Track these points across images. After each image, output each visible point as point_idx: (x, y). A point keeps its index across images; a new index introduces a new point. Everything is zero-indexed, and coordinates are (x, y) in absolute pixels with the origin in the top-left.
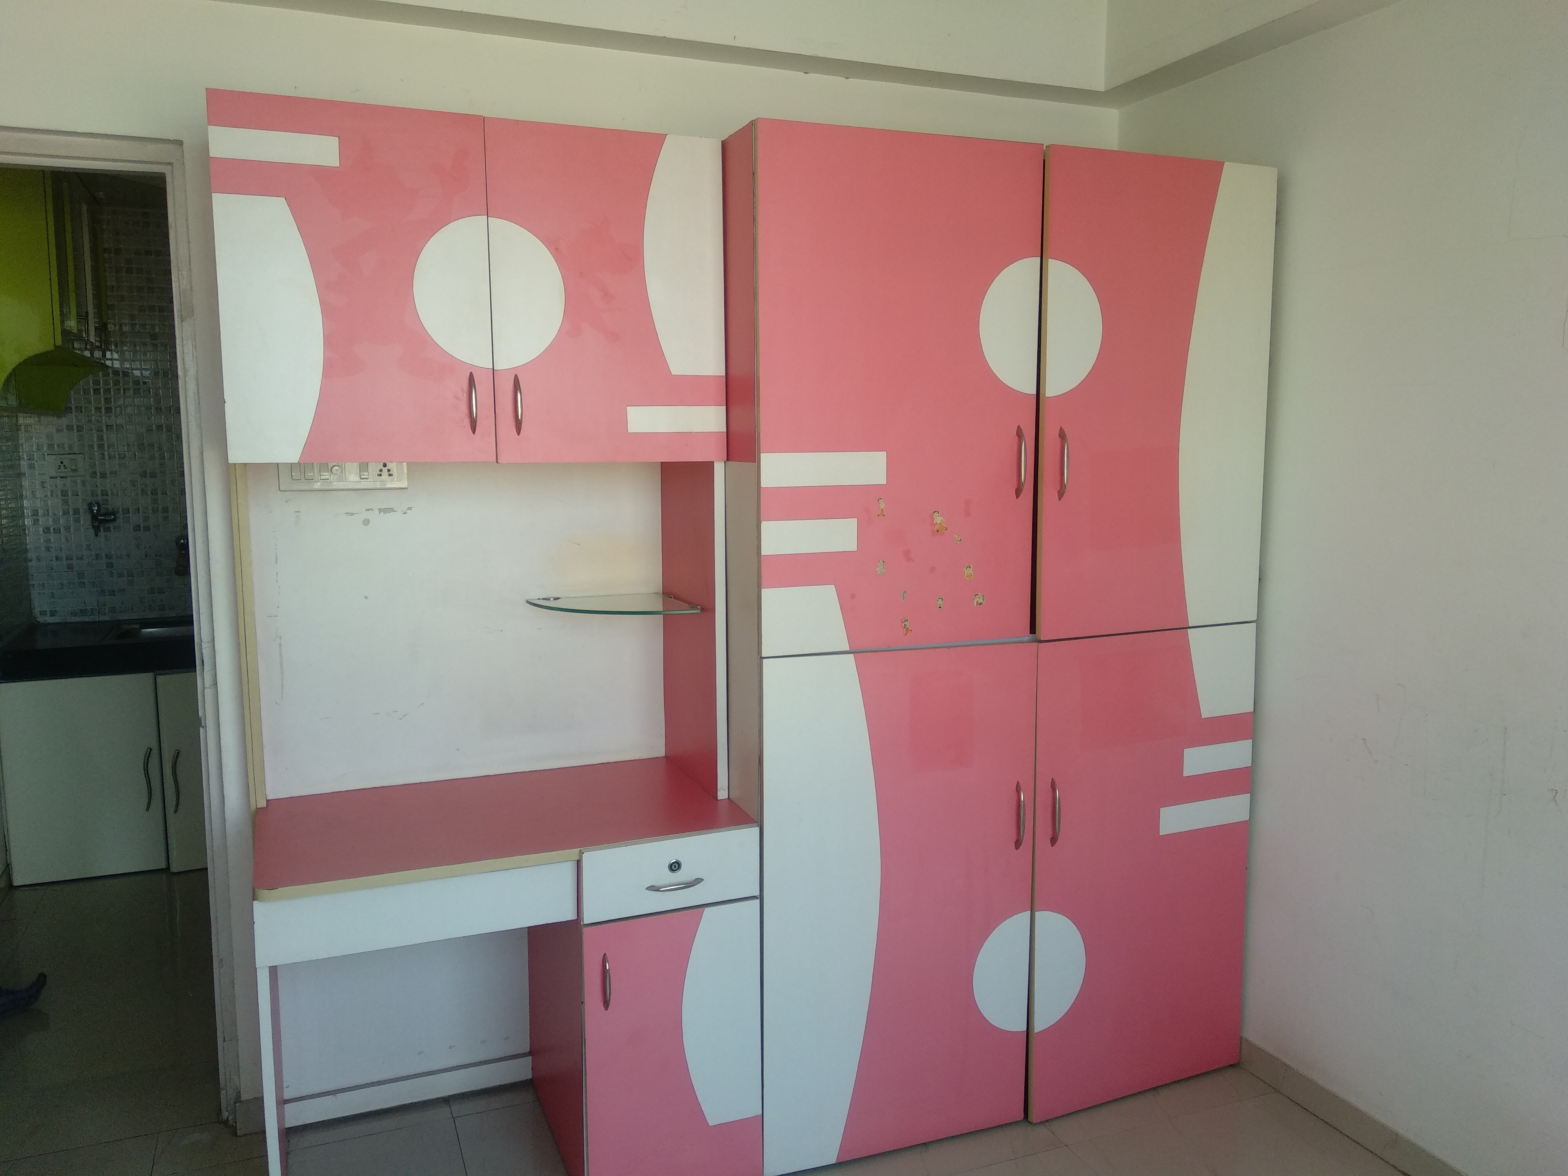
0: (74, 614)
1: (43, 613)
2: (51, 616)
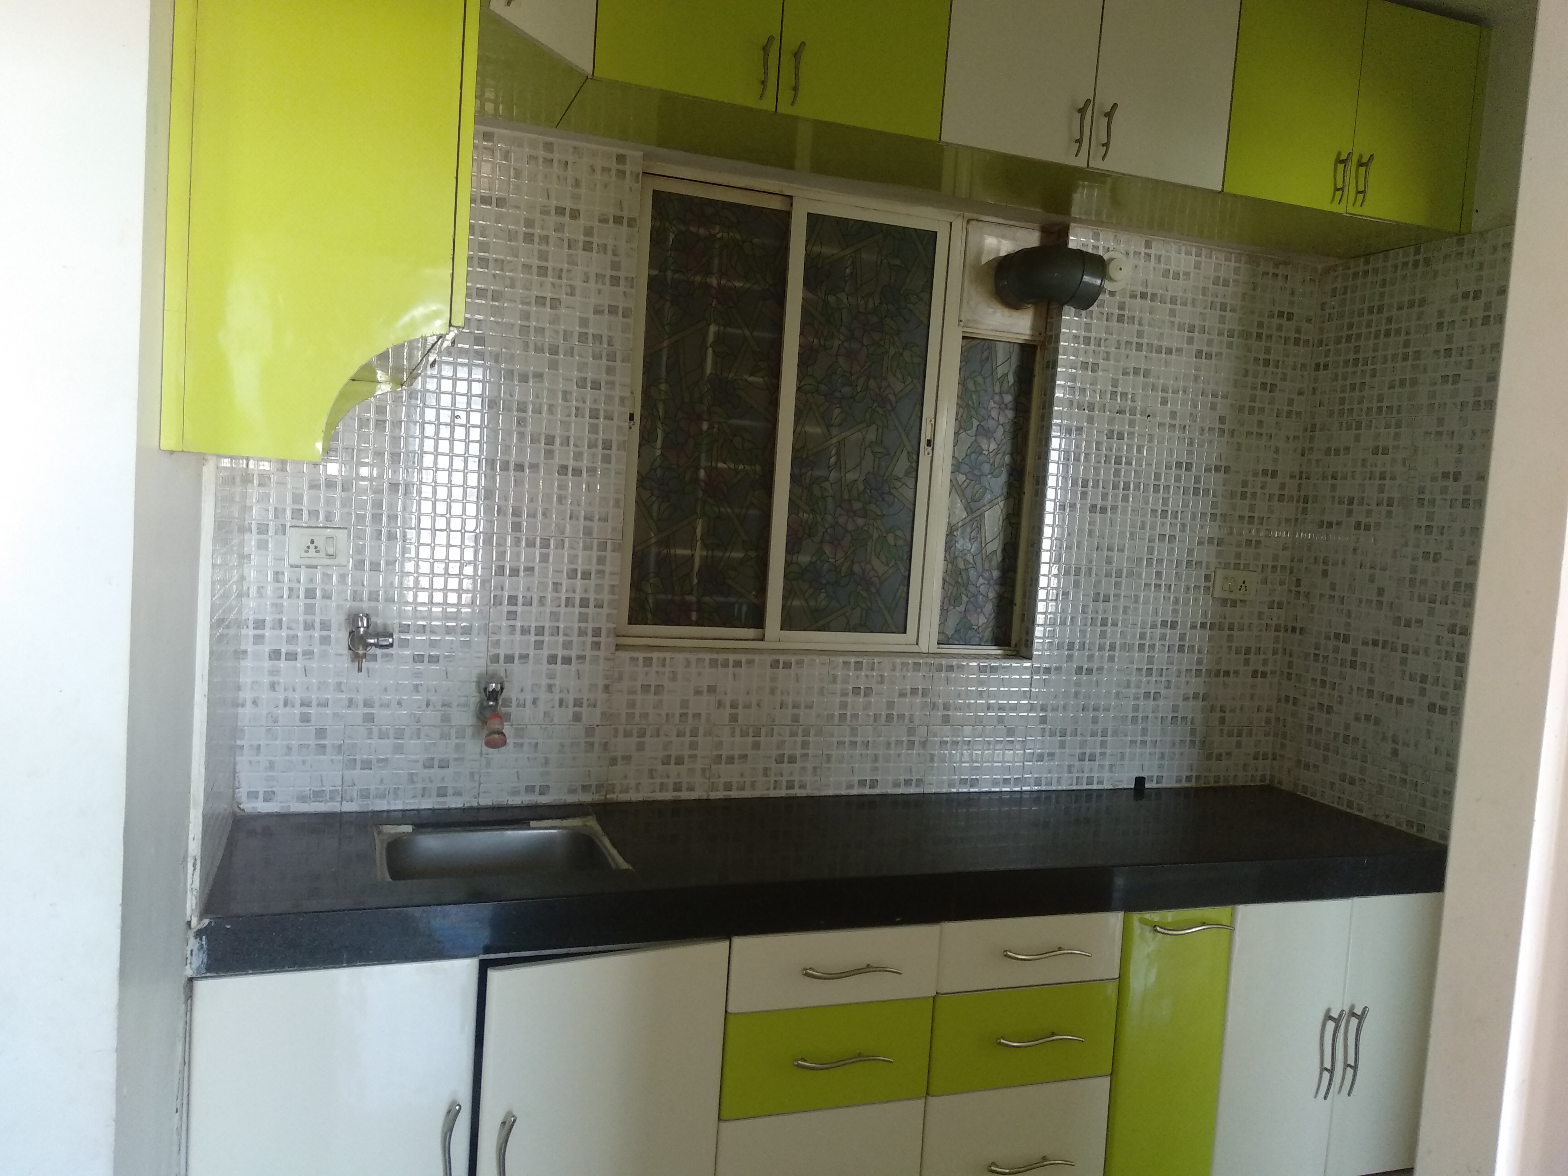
0: (302, 798)
1: (252, 795)
2: (265, 800)
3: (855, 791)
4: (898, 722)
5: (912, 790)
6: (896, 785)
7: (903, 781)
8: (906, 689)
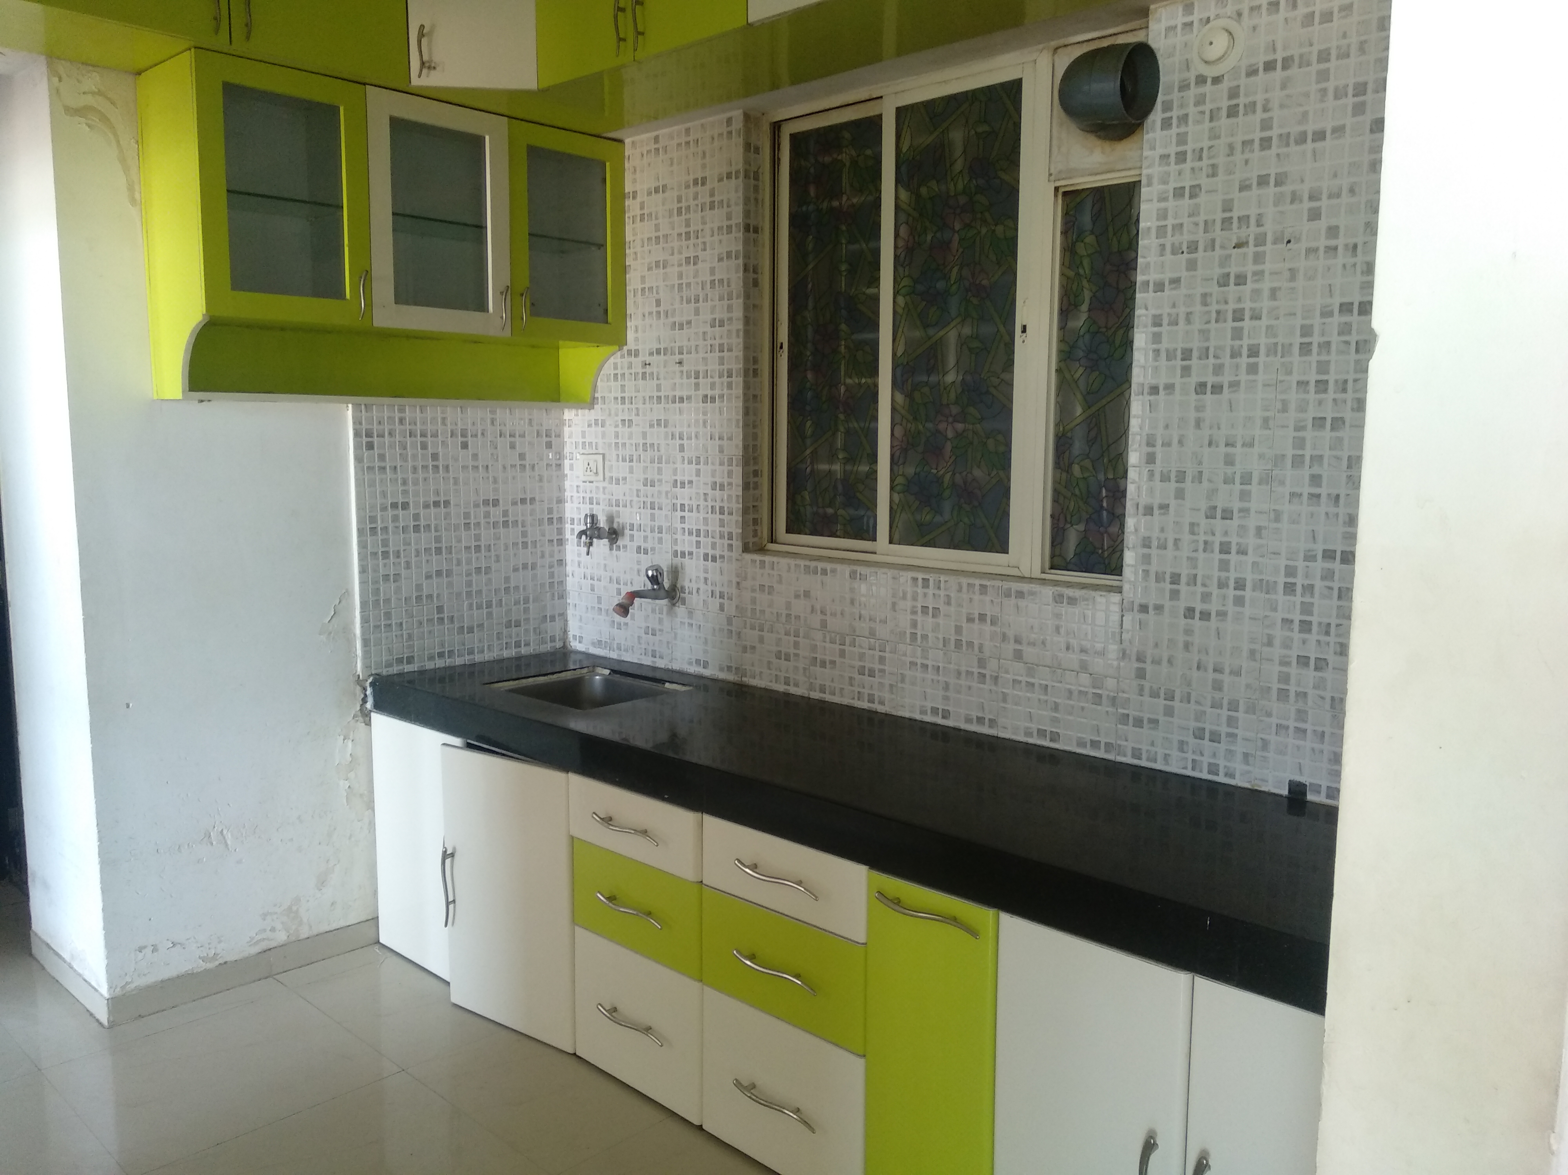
3: (929, 718)
4: (967, 650)
5: (985, 730)
6: (968, 720)
7: (975, 718)
8: (973, 614)
